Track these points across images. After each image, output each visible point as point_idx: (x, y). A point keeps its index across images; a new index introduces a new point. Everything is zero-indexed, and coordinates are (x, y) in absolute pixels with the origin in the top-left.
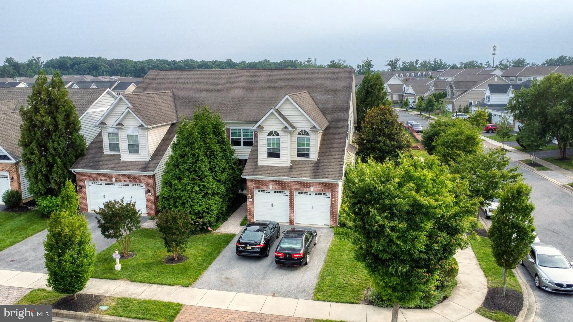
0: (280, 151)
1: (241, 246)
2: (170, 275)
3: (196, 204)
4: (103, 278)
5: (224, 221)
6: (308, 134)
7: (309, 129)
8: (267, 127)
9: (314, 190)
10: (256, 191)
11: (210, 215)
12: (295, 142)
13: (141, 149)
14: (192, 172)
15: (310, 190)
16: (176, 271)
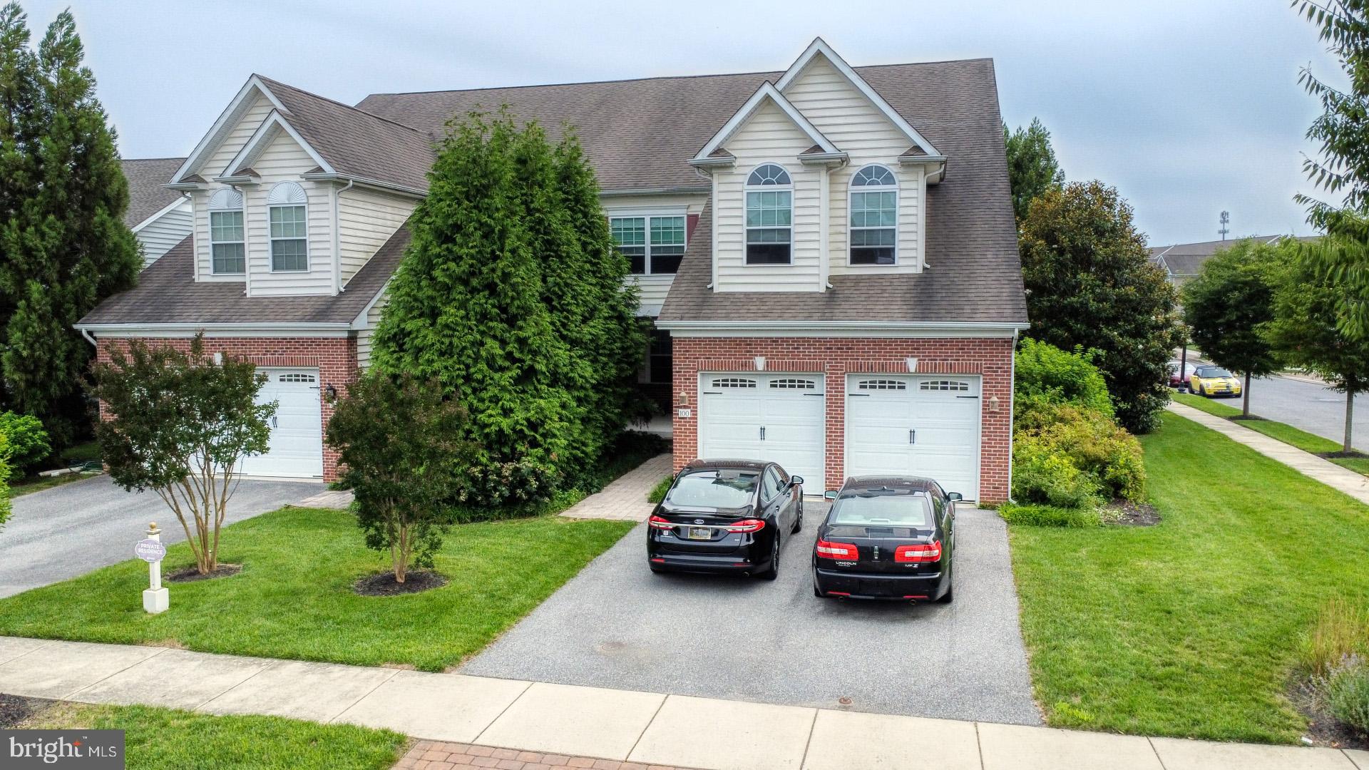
0: (794, 237)
1: (671, 525)
2: (367, 630)
3: (493, 405)
4: (80, 639)
5: (590, 493)
6: (889, 179)
7: (894, 160)
8: (744, 154)
9: (920, 371)
10: (704, 384)
11: (540, 451)
12: (845, 212)
13: (314, 253)
14: (479, 291)
15: (904, 369)
16: (396, 616)
